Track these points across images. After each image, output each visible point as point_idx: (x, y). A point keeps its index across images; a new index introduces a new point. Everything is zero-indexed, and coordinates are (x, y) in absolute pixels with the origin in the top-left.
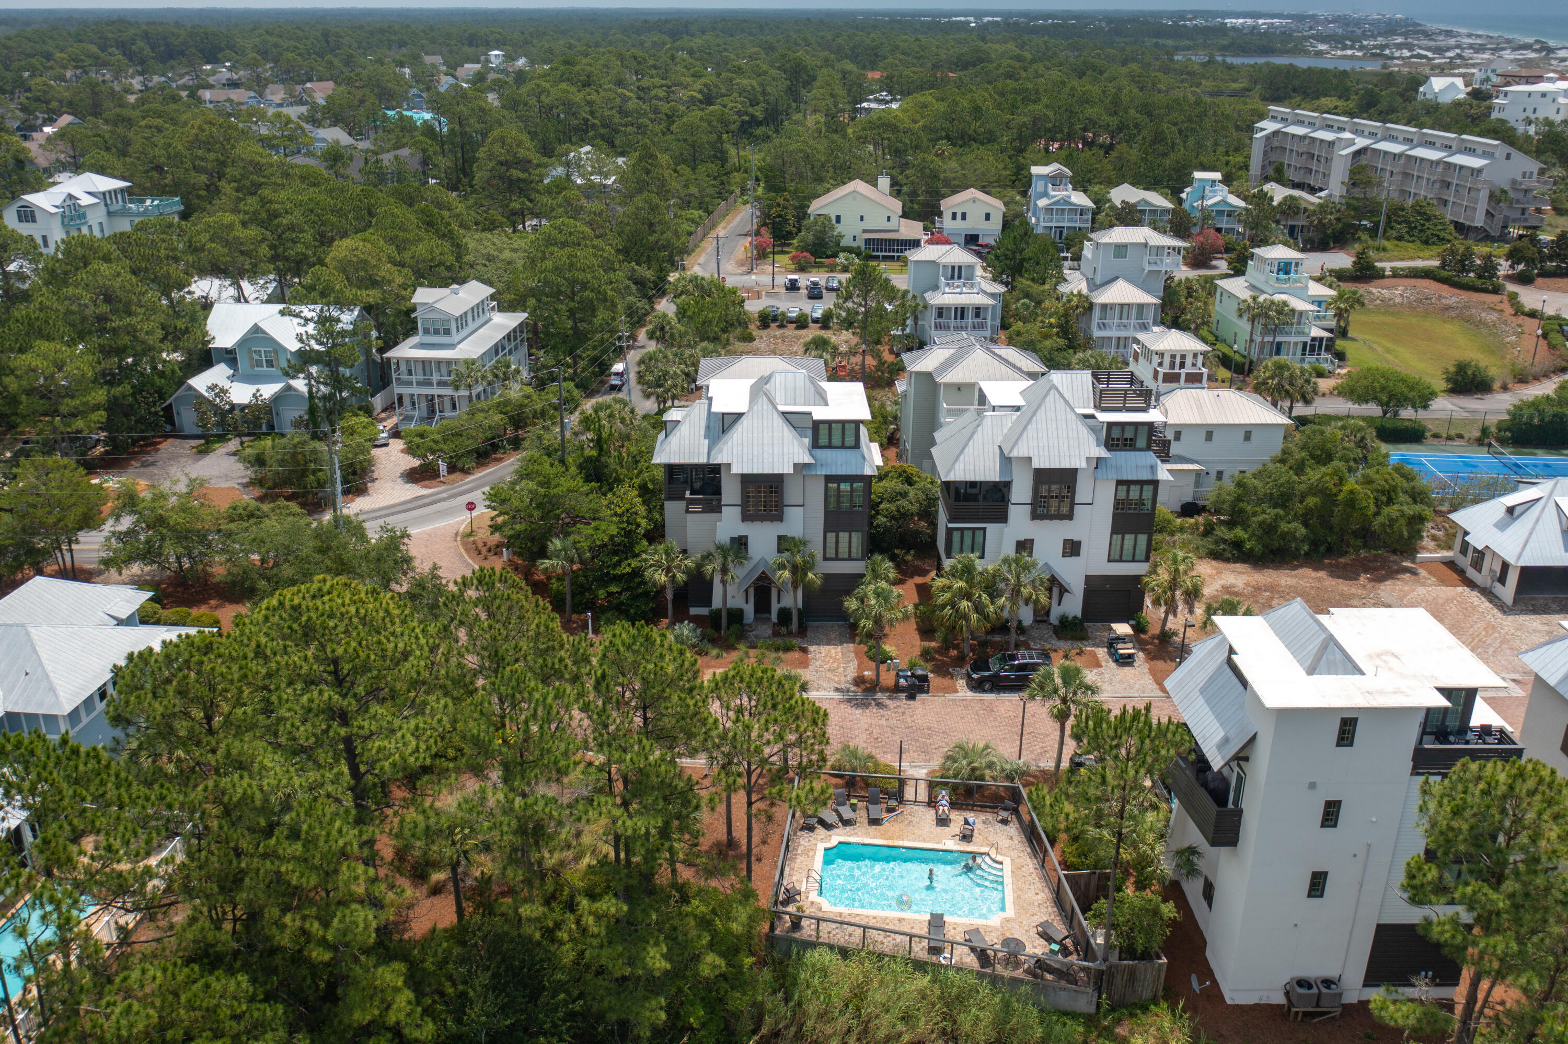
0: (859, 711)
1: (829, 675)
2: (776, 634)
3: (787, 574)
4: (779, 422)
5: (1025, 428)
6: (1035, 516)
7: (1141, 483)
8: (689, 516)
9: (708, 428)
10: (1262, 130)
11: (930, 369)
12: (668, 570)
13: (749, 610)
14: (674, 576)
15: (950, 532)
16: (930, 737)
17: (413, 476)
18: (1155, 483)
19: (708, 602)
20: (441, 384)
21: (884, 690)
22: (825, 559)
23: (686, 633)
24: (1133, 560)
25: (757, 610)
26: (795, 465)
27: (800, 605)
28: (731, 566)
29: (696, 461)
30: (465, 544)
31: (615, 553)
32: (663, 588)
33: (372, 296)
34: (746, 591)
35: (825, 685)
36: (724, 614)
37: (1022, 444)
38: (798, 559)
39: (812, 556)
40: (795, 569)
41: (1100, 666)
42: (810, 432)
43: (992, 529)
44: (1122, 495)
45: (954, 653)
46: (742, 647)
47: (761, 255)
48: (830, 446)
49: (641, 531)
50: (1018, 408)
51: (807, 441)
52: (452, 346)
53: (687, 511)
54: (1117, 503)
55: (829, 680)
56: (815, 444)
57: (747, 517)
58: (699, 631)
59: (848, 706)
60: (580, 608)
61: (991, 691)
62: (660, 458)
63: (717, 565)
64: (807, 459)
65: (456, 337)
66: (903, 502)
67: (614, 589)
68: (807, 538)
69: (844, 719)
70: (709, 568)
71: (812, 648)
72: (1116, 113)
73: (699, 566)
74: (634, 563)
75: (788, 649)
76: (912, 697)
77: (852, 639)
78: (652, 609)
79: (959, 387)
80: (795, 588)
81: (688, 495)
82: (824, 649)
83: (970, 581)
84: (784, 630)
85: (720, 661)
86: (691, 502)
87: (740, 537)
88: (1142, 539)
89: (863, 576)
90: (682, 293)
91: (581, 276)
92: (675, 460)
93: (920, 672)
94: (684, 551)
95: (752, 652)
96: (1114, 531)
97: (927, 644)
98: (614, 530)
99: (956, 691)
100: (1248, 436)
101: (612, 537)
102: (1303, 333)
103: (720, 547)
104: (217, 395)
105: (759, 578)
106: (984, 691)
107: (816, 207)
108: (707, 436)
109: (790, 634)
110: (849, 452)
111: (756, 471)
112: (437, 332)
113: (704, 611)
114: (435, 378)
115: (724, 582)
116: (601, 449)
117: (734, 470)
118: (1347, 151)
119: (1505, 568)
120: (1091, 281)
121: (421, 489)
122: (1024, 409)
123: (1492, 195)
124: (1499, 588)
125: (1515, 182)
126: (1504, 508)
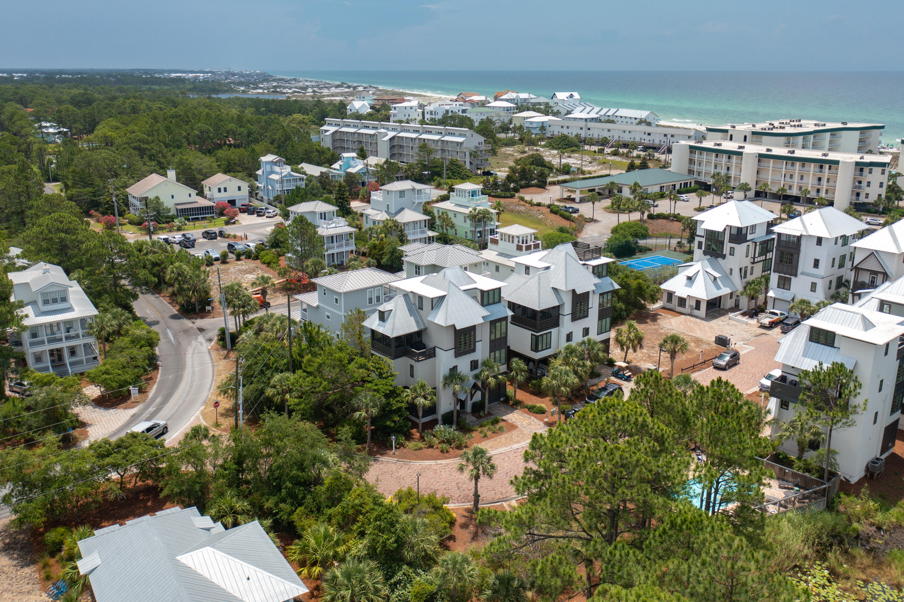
1: (532, 427)
2: (479, 417)
4: (464, 296)
5: (566, 275)
6: (574, 319)
7: (607, 292)
8: (418, 364)
9: (409, 310)
10: (327, 131)
15: (537, 338)
24: (605, 332)
29: (412, 331)
36: (455, 414)
37: (569, 283)
43: (554, 331)
44: (601, 300)
48: (488, 304)
50: (548, 268)
51: (479, 304)
53: (417, 361)
54: (600, 304)
55: (536, 429)
56: (483, 305)
57: (459, 354)
64: (487, 313)
65: (69, 303)
68: (483, 358)
71: (505, 418)
75: (497, 422)
77: (514, 408)
81: (416, 351)
82: (510, 416)
84: (482, 414)
86: (418, 355)
92: (402, 332)
96: (599, 319)
105: (472, 387)
109: (485, 415)
110: (497, 305)
112: (55, 301)
113: (429, 419)
118: (386, 138)
119: (698, 303)
120: (387, 212)
121: (126, 411)
122: (553, 267)
123: (471, 154)
124: (696, 312)
125: (476, 147)
126: (685, 278)
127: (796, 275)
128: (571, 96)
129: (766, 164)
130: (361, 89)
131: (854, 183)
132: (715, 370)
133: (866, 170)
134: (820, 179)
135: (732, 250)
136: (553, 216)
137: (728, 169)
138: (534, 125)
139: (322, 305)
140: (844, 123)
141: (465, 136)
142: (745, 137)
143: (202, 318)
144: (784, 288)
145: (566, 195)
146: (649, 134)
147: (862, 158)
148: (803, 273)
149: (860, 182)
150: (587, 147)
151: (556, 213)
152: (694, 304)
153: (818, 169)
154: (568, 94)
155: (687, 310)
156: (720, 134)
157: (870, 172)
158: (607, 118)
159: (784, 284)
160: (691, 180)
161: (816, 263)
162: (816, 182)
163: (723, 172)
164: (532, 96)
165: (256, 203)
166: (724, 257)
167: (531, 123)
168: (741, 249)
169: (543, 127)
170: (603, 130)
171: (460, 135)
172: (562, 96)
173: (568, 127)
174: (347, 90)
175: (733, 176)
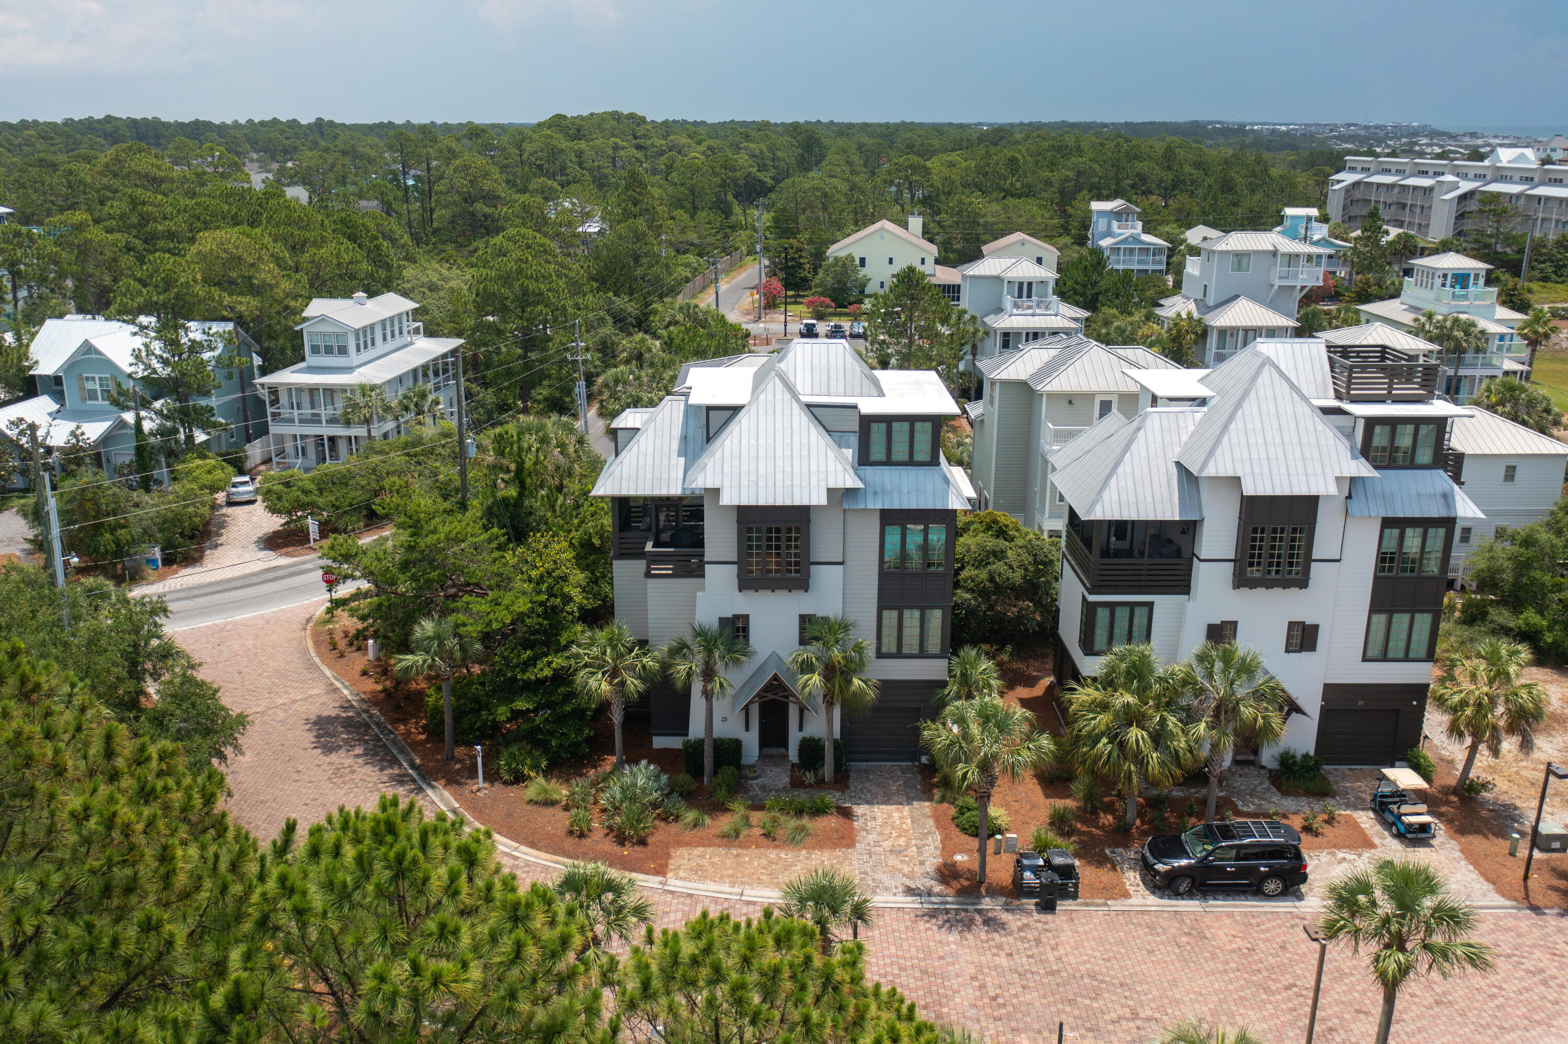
0: (953, 937)
1: (893, 861)
2: (797, 784)
3: (816, 679)
4: (802, 420)
5: (1225, 428)
6: (1241, 581)
7: (1425, 523)
8: (651, 582)
9: (684, 439)
10: (1339, 182)
11: (1023, 376)
12: (615, 673)
13: (751, 740)
14: (623, 683)
15: (1089, 610)
16: (1097, 996)
17: (273, 542)
18: (1449, 523)
19: (682, 727)
20: (332, 421)
21: (994, 892)
22: (880, 655)
23: (641, 782)
24: (1406, 659)
25: (764, 742)
26: (830, 491)
27: (837, 733)
28: (719, 666)
29: (663, 491)
30: (316, 635)
31: (527, 645)
32: (604, 706)
33: (247, 304)
34: (746, 709)
35: (886, 880)
36: (708, 750)
37: (1223, 452)
38: (836, 654)
39: (859, 649)
40: (829, 671)
41: (1372, 846)
42: (854, 440)
43: (1163, 603)
44: (1390, 545)
45: (1107, 819)
46: (739, 808)
47: (770, 304)
48: (889, 462)
49: (572, 607)
50: (1203, 402)
51: (849, 453)
52: (349, 369)
53: (648, 575)
54: (1383, 559)
55: (894, 871)
56: (864, 459)
57: (746, 583)
58: (664, 778)
59: (933, 925)
60: (464, 738)
61: (1190, 894)
62: (605, 487)
63: (696, 664)
64: (850, 481)
65: (354, 358)
66: (999, 567)
67: (521, 704)
68: (851, 618)
69: (928, 955)
70: (681, 669)
71: (860, 810)
72: (1169, 168)
73: (665, 666)
74: (558, 661)
75: (818, 811)
76: (1048, 907)
77: (926, 794)
78: (588, 740)
79: (1070, 399)
80: (830, 704)
81: (649, 547)
82: (881, 812)
83: (1141, 693)
84: (810, 777)
85: (699, 833)
86: (654, 559)
87: (736, 617)
88: (1423, 621)
89: (943, 684)
90: (670, 323)
91: (532, 286)
92: (628, 489)
93: (1058, 860)
94: (643, 643)
95: (756, 817)
96: (1375, 608)
97: (1060, 803)
98: (522, 605)
99: (1126, 895)
100: (1510, 474)
101: (521, 617)
102: (1491, 366)
103: (700, 633)
104: (22, 433)
105: (768, 688)
106: (1178, 895)
107: (836, 251)
108: (683, 452)
109: (821, 783)
110: (922, 471)
111: (764, 499)
112: (329, 350)
113: (675, 743)
114: (325, 412)
115: (708, 695)
116: (522, 486)
117: (727, 499)
120: (1201, 303)
121: (279, 559)
122: (1213, 402)
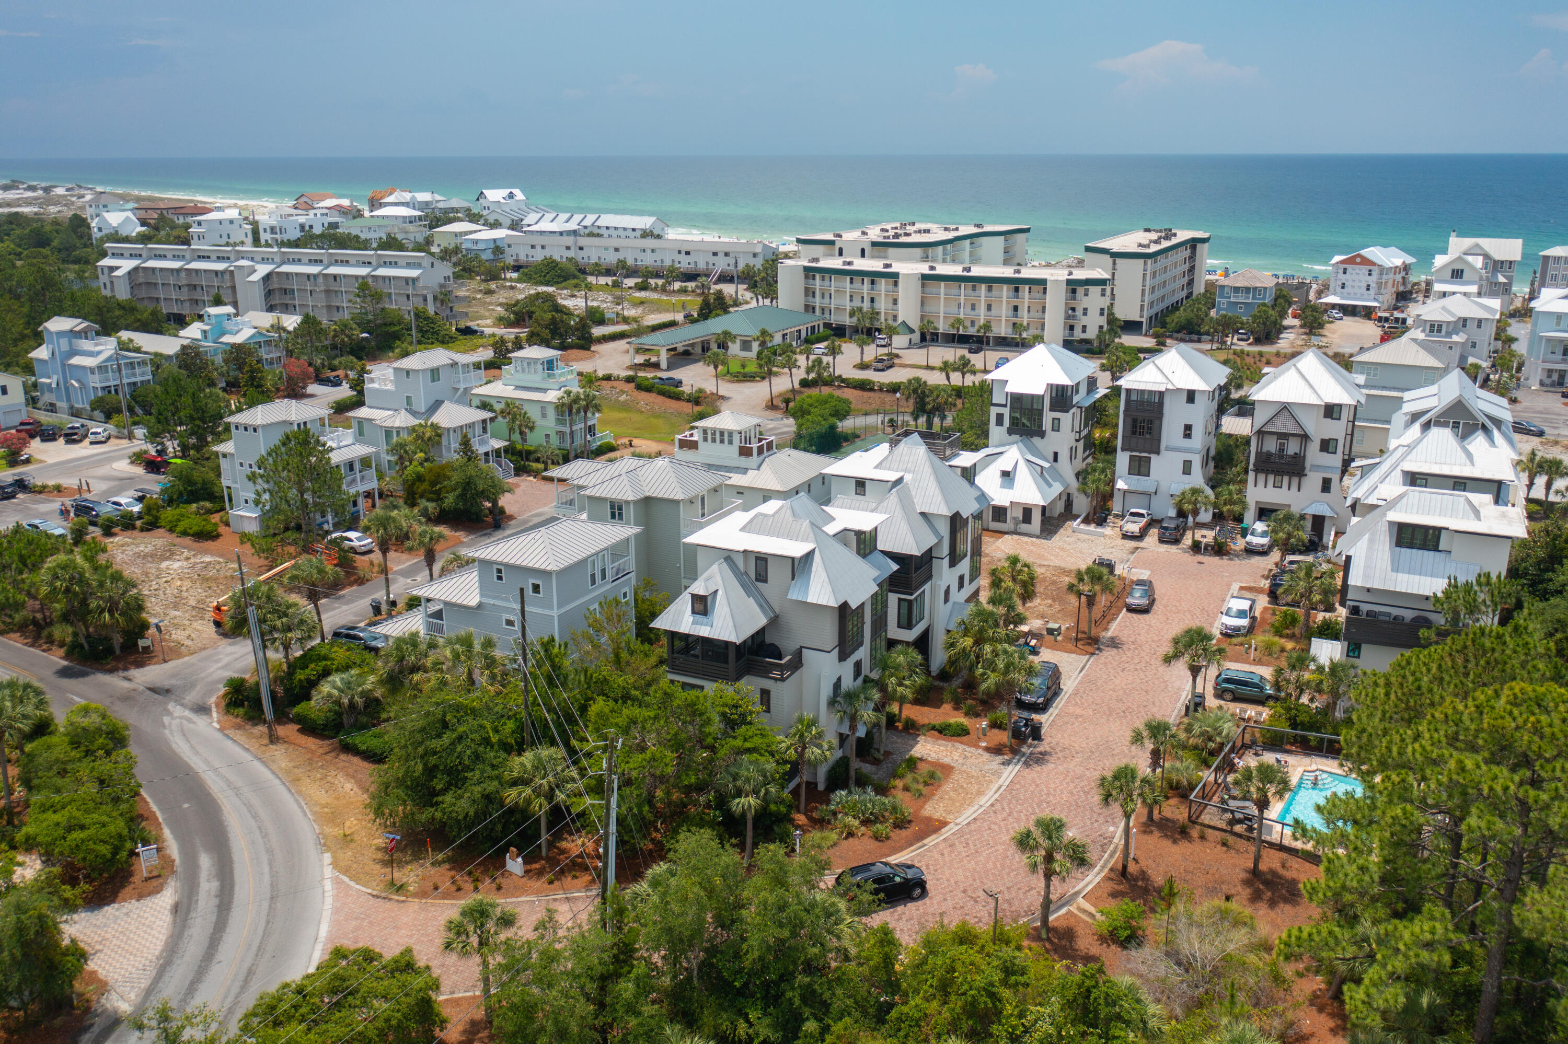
0: (1051, 765)
1: (974, 761)
4: (838, 546)
21: (1017, 746)
46: (896, 784)
71: (917, 755)
76: (1038, 739)
82: (922, 751)
84: (878, 755)
109: (883, 756)
118: (255, 277)
119: (1027, 513)
120: (410, 411)
121: (148, 902)
122: (908, 478)
123: (435, 298)
124: (1024, 527)
125: (441, 286)
126: (998, 474)
127: (1158, 452)
128: (511, 195)
129: (934, 290)
130: (60, 191)
131: (1066, 312)
132: (1129, 614)
133: (1080, 290)
134: (1016, 309)
135: (1056, 423)
136: (643, 395)
137: (872, 300)
138: (481, 246)
139: (485, 600)
140: (978, 226)
141: (419, 266)
142: (863, 251)
143: (140, 664)
144: (1139, 474)
145: (640, 359)
146: (688, 253)
147: (1070, 274)
148: (1168, 449)
149: (1073, 309)
150: (591, 279)
151: (648, 389)
152: (1020, 515)
153: (1012, 293)
154: (505, 192)
155: (1009, 525)
156: (821, 248)
157: (1086, 295)
158: (587, 231)
159: (1140, 467)
160: (817, 320)
161: (1188, 431)
162: (1011, 312)
163: (866, 306)
164: (438, 197)
165: (44, 418)
166: (1042, 434)
167: (475, 242)
168: (1066, 419)
169: (497, 249)
170: (606, 249)
171: (409, 265)
172: (495, 195)
173: (543, 247)
174: (30, 194)
175: (883, 311)
